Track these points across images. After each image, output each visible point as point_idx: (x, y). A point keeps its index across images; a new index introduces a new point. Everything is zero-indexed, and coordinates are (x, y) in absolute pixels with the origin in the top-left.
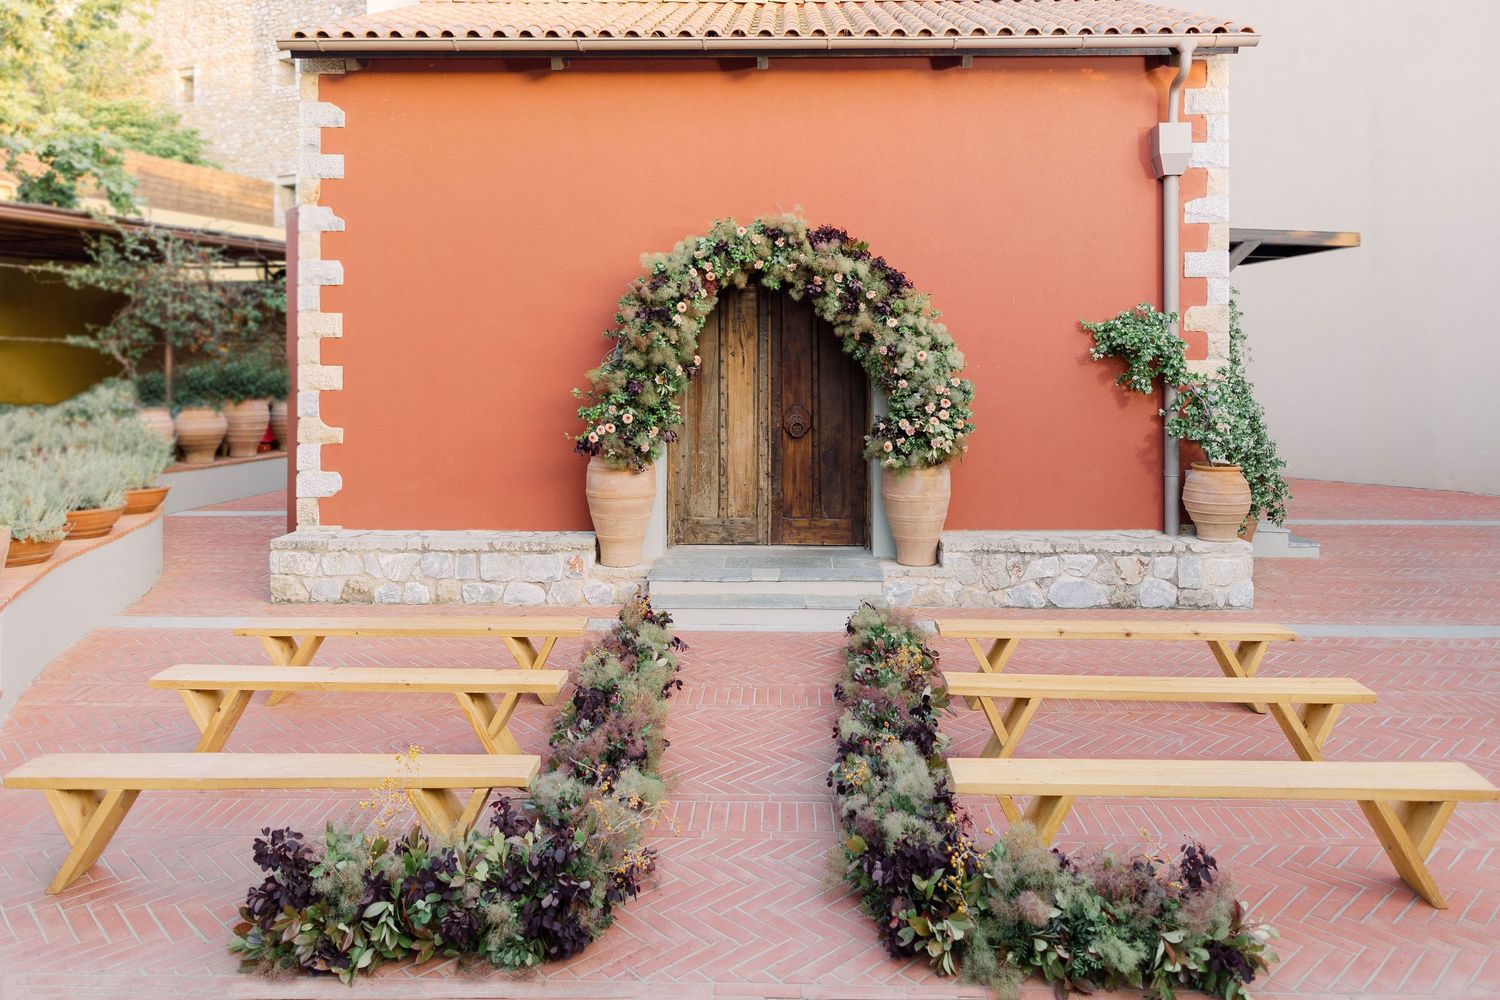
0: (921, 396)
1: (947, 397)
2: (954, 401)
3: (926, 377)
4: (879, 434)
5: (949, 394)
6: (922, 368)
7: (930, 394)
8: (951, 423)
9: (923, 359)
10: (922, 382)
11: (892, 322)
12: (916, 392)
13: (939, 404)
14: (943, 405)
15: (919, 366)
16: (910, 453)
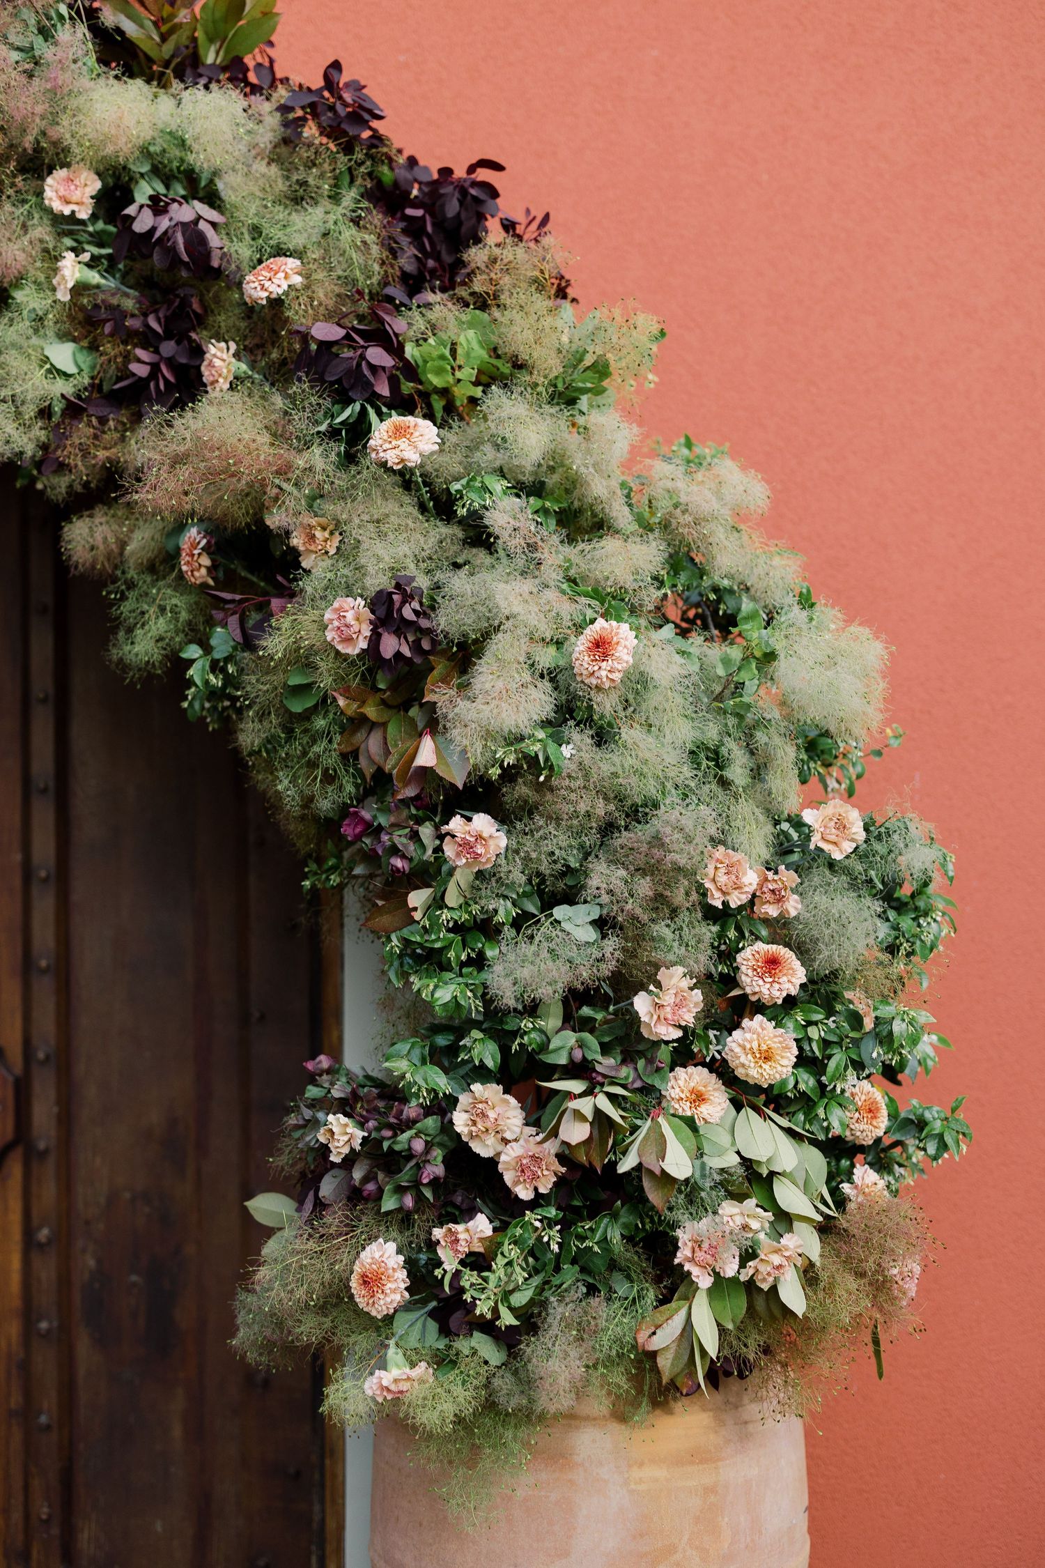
0: (602, 924)
1: (781, 930)
2: (826, 957)
3: (639, 789)
4: (327, 1187)
5: (793, 906)
6: (603, 737)
7: (661, 904)
8: (805, 1102)
9: (610, 671)
10: (608, 829)
11: (399, 432)
12: (570, 898)
13: (730, 981)
14: (753, 984)
15: (587, 721)
16: (531, 1320)
